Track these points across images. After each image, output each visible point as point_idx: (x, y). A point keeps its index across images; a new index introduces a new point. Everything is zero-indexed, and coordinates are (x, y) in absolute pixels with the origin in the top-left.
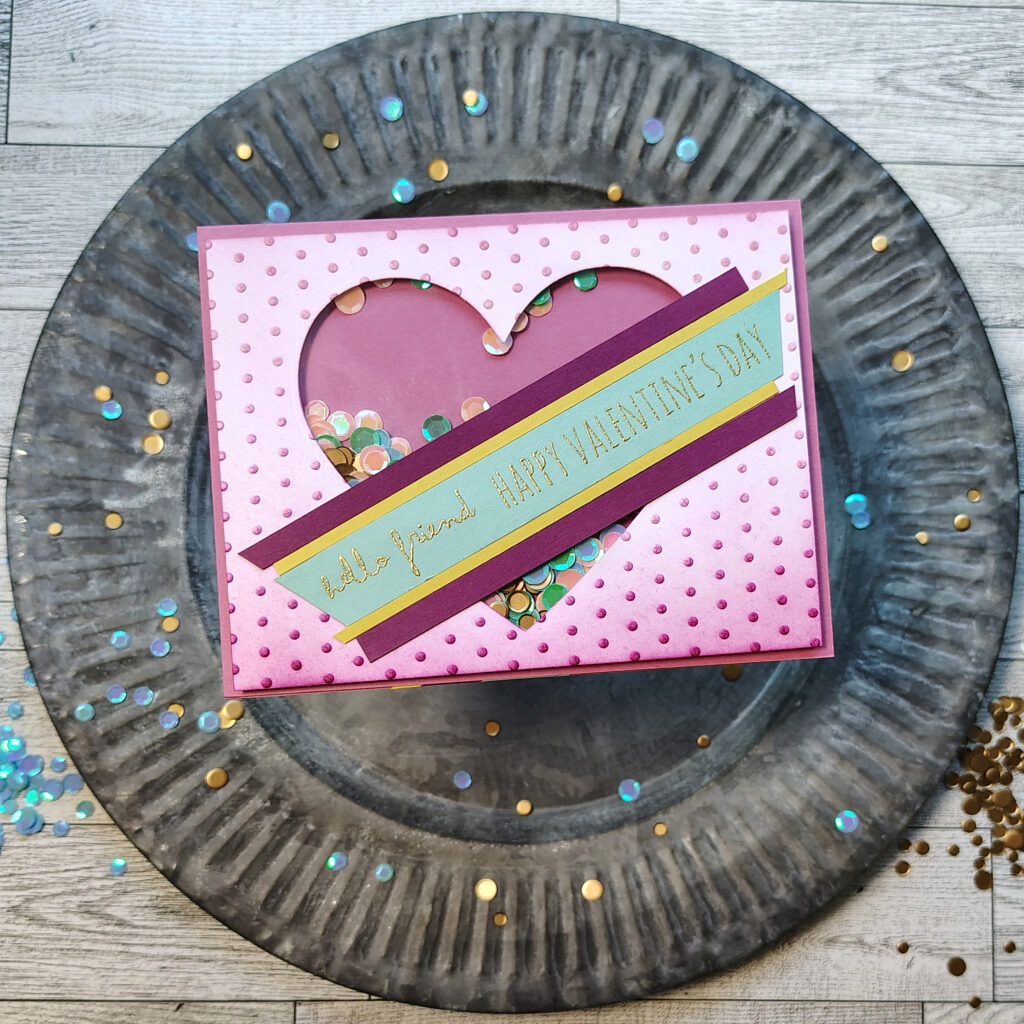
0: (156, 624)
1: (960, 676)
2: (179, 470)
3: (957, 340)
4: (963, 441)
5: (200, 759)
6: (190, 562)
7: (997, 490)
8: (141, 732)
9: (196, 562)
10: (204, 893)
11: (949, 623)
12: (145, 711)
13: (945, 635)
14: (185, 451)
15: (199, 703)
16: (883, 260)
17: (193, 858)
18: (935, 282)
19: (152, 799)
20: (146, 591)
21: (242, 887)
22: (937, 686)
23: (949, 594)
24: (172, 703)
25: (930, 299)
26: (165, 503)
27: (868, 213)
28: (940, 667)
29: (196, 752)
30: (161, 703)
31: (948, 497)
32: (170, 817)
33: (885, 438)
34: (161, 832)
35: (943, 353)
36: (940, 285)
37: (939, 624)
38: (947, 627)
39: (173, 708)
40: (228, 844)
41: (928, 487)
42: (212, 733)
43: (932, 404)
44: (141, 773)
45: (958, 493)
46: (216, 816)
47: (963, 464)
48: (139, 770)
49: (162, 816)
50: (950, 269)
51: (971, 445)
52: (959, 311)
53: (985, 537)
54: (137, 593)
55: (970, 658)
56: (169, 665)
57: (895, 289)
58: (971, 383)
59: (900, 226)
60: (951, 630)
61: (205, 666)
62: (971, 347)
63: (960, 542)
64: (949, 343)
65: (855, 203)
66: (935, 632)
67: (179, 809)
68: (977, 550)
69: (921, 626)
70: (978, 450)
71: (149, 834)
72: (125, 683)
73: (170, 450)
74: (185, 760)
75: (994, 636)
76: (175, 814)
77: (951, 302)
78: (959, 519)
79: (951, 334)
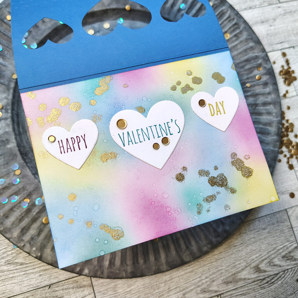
0: (13, 173)
1: (273, 122)
2: (9, 121)
3: (240, 27)
4: (251, 55)
5: (39, 215)
6: (20, 150)
8: (16, 211)
9: (22, 150)
10: (52, 261)
11: (264, 108)
12: (16, 203)
13: (264, 111)
14: (9, 115)
15: (34, 196)
17: (45, 250)
18: (229, 12)
19: (26, 233)
20: (7, 163)
22: (267, 127)
23: (261, 99)
24: (25, 199)
25: (229, 17)
26: (6, 133)
28: (266, 121)
29: (37, 213)
30: (21, 199)
31: (252, 72)
32: (34, 238)
34: (32, 244)
35: (238, 31)
36: (231, 12)
37: (261, 109)
38: (264, 109)
39: (25, 200)
41: (245, 70)
42: (41, 205)
43: (239, 46)
44: (20, 225)
45: (254, 70)
47: (253, 61)
48: (19, 224)
49: (31, 238)
50: (231, 7)
51: (254, 55)
52: (238, 19)
53: (267, 80)
54: (4, 165)
55: (274, 116)
56: (20, 186)
58: (248, 37)
60: (266, 110)
61: (34, 184)
62: (245, 28)
63: (260, 83)
64: (239, 28)
66: (261, 111)
67: (36, 234)
68: (265, 84)
69: (256, 111)
70: (256, 56)
71: (28, 245)
72: (7, 196)
73: (5, 115)
74: (34, 217)
75: (279, 108)
76: (35, 236)
77: (236, 17)
78: (257, 77)
79: (238, 25)
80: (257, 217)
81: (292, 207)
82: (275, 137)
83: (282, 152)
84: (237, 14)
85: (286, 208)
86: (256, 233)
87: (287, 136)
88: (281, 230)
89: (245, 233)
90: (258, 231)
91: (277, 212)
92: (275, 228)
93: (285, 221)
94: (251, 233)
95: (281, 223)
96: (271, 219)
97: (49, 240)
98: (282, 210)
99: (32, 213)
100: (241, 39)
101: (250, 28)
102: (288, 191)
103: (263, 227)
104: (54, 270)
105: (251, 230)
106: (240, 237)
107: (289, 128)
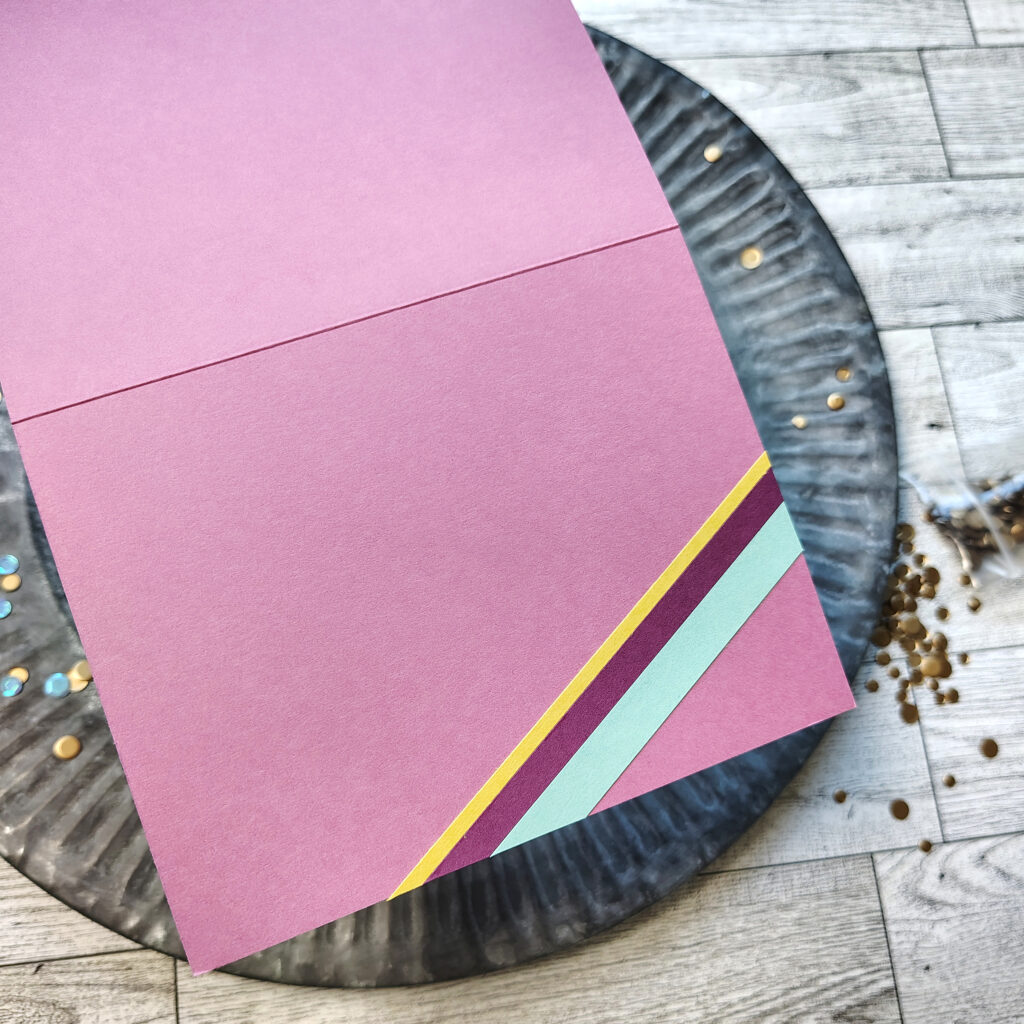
1: (862, 552)
3: (800, 234)
4: (823, 325)
5: (48, 727)
6: (31, 517)
7: (864, 366)
10: (57, 880)
11: (840, 501)
13: (838, 513)
15: (45, 666)
16: (718, 169)
17: (43, 840)
18: (770, 183)
21: (102, 869)
22: (840, 566)
23: (836, 473)
24: (14, 667)
25: (768, 199)
27: (697, 129)
28: (839, 545)
29: (44, 719)
30: (3, 667)
31: (817, 381)
32: (15, 795)
33: (746, 333)
34: (4, 812)
35: (789, 246)
36: (775, 186)
37: (831, 504)
38: (839, 505)
39: (14, 673)
40: (83, 821)
41: (798, 373)
42: (61, 698)
43: (787, 294)
45: (826, 374)
46: (68, 790)
47: (826, 347)
49: (6, 795)
50: (783, 172)
51: (832, 328)
52: (797, 208)
53: (861, 414)
55: (868, 533)
56: (10, 627)
57: (733, 194)
58: (821, 270)
59: (730, 136)
60: (844, 507)
61: (51, 626)
62: (814, 239)
63: (837, 421)
64: (794, 236)
65: (684, 120)
66: (829, 512)
67: (26, 785)
68: (856, 426)
69: (813, 508)
70: (839, 332)
74: (32, 730)
75: (888, 509)
76: (20, 792)
77: (789, 200)
78: (832, 400)
79: (794, 228)
80: (766, 863)
81: (893, 851)
82: (863, 604)
83: (885, 660)
84: (798, 193)
85: (874, 848)
86: (756, 917)
87: (913, 607)
88: (844, 921)
89: (716, 908)
90: (763, 911)
91: (839, 857)
92: (824, 910)
93: (862, 893)
94: (736, 914)
95: (849, 896)
96: (816, 879)
97: (63, 812)
98: (857, 854)
99: (27, 718)
100: (798, 273)
101: (833, 241)
102: (888, 791)
103: (784, 899)
105: (739, 905)
106: (698, 920)
107: (921, 585)
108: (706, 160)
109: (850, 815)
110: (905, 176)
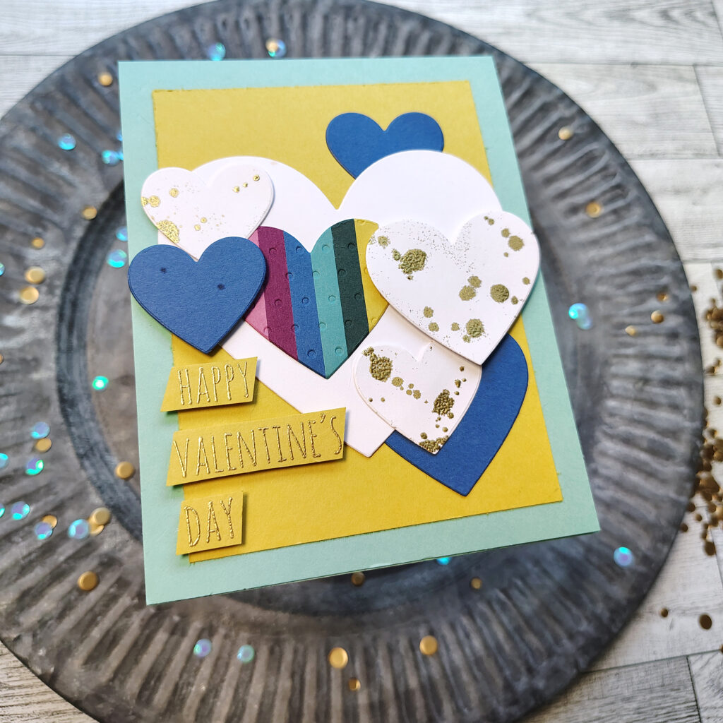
0: (29, 446)
1: (681, 430)
2: (51, 316)
3: (628, 194)
4: (645, 261)
5: (72, 564)
6: (60, 391)
7: (676, 292)
8: (18, 543)
9: (65, 391)
10: (81, 693)
11: (663, 391)
12: (22, 523)
13: (663, 401)
14: (56, 300)
15: (69, 513)
16: (568, 146)
17: (70, 660)
18: (606, 157)
19: (29, 606)
20: (23, 418)
21: (117, 683)
22: (667, 440)
23: (659, 370)
24: (46, 515)
25: (605, 168)
26: (39, 343)
27: (554, 116)
28: (664, 425)
29: (69, 558)
30: (37, 515)
31: (642, 301)
32: (46, 622)
33: (591, 263)
34: (38, 637)
35: (620, 203)
36: (609, 159)
37: (656, 393)
38: (662, 394)
39: (46, 520)
40: (101, 643)
41: (628, 294)
42: (82, 540)
43: (619, 237)
44: (19, 582)
45: (649, 297)
46: (89, 617)
47: (648, 277)
48: (17, 579)
49: (39, 621)
50: (612, 147)
51: (653, 263)
52: (625, 176)
53: (676, 327)
54: (14, 419)
56: (42, 482)
57: (579, 163)
58: (643, 221)
59: (577, 122)
60: (667, 397)
61: (74, 480)
62: (638, 199)
63: (659, 331)
64: (623, 196)
65: (545, 109)
66: (656, 399)
67: (55, 614)
68: (673, 336)
69: (644, 396)
70: (658, 267)
71: (27, 640)
72: (3, 500)
73: (44, 300)
74: (59, 566)
75: (699, 399)
76: (50, 619)
77: (619, 170)
78: (654, 316)
79: (623, 191)
80: (613, 666)
81: (702, 653)
82: (683, 469)
83: (692, 508)
84: (625, 165)
85: (689, 652)
86: (607, 708)
87: (709, 468)
88: (670, 709)
89: (579, 702)
90: (612, 703)
91: (664, 659)
92: (655, 701)
93: (682, 688)
94: (593, 706)
95: (672, 690)
96: (649, 677)
97: (84, 636)
98: (677, 657)
99: (56, 557)
100: (627, 222)
101: (651, 201)
102: (697, 608)
103: (627, 693)
104: (77, 716)
105: (595, 698)
106: (566, 712)
107: (714, 452)
108: (559, 138)
109: (671, 627)
110: (689, 153)
